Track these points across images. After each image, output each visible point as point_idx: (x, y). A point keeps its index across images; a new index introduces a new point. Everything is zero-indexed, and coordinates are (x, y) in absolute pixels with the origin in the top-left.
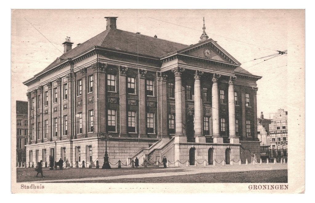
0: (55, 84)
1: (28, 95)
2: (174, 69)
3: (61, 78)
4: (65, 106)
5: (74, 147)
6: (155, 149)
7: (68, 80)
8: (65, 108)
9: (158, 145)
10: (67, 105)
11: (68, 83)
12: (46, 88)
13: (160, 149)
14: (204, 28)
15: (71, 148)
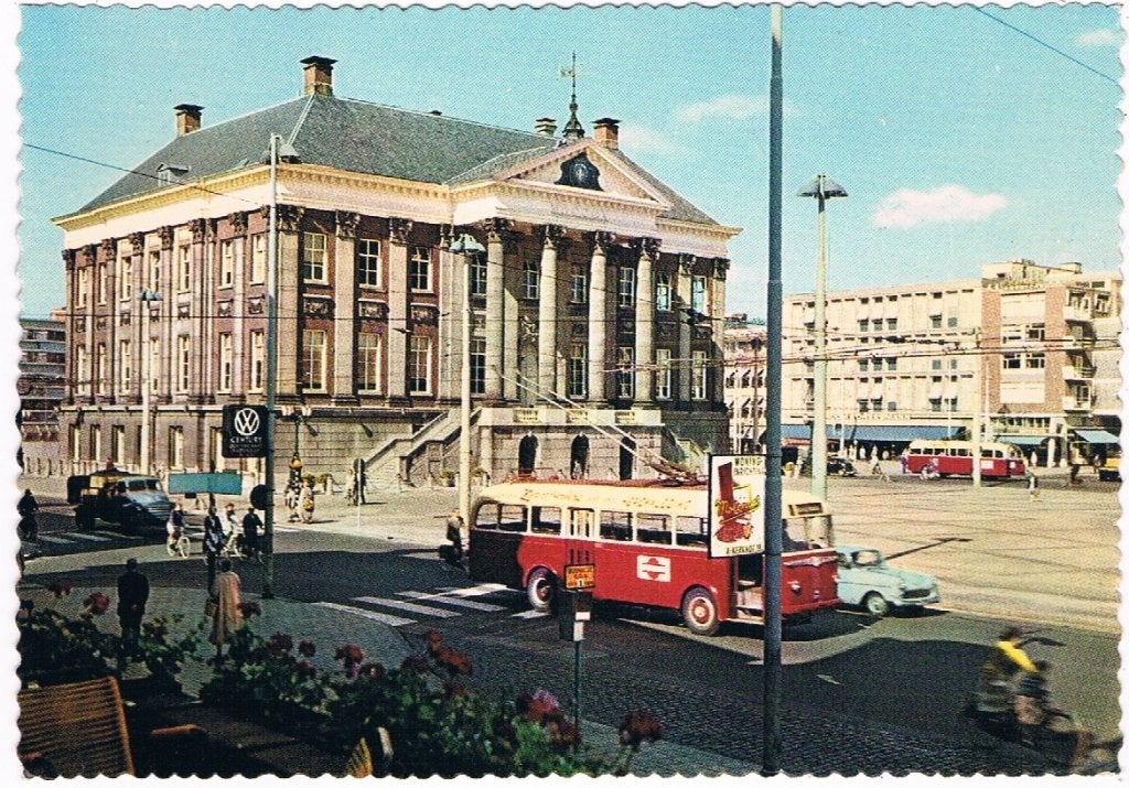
0: (153, 242)
1: (65, 258)
2: (485, 223)
3: (171, 229)
4: (184, 310)
5: (206, 428)
6: (427, 442)
7: (194, 237)
8: (182, 316)
9: (437, 428)
10: (188, 306)
11: (192, 246)
12: (125, 248)
13: (440, 442)
14: (574, 107)
15: (200, 431)
